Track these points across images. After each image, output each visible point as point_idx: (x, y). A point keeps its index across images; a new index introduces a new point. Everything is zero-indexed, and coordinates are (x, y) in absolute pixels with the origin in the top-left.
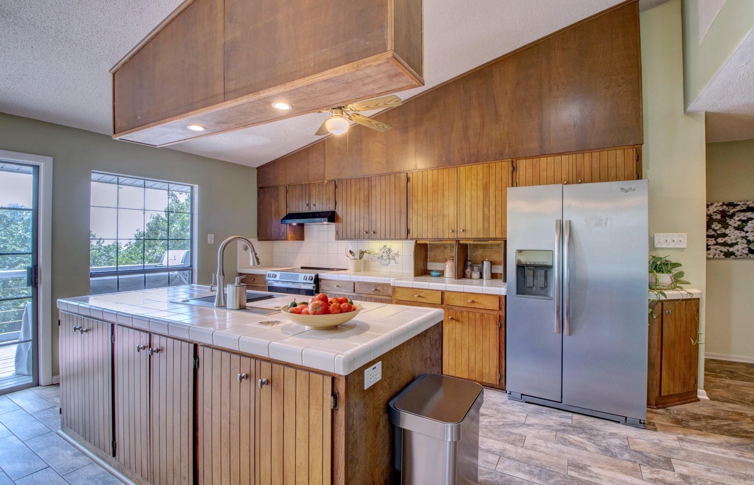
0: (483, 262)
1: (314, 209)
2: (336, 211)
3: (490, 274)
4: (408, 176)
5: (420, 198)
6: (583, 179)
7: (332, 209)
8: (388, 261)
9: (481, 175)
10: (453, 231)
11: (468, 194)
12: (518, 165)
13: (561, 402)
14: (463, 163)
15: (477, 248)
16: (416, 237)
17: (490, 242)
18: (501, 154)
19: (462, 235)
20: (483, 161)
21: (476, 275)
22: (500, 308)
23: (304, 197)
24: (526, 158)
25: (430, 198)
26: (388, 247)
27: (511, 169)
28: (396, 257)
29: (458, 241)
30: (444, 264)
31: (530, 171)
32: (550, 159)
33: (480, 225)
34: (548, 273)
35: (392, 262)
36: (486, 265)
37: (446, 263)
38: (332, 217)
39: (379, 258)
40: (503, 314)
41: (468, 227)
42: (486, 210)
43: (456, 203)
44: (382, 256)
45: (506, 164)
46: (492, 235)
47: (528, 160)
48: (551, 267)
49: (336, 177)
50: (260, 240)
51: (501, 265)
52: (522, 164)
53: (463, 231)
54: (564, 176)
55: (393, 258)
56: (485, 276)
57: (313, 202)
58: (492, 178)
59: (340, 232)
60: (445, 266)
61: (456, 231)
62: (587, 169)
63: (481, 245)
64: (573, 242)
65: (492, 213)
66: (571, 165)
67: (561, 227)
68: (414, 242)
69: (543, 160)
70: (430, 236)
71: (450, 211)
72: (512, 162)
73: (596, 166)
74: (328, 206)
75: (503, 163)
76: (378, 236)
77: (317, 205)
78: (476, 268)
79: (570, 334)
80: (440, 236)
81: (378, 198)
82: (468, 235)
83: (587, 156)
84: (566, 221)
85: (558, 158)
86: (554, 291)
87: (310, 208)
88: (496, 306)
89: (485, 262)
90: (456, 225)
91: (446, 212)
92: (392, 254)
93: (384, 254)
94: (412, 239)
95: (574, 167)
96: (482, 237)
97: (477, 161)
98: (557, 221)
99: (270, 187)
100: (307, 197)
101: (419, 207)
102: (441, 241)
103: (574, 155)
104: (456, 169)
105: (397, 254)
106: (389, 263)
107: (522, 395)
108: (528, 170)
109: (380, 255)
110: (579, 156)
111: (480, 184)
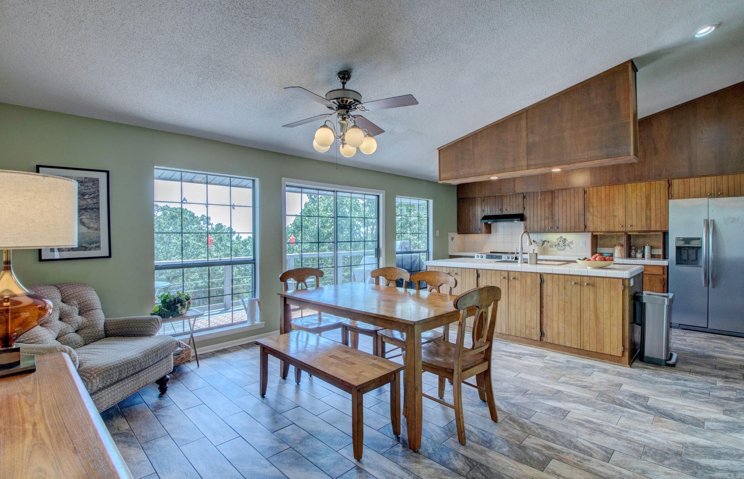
0: (644, 247)
1: (505, 213)
2: (524, 213)
3: (650, 255)
4: (585, 190)
5: (595, 205)
6: (722, 192)
7: (521, 212)
8: (563, 247)
9: (644, 189)
10: (622, 226)
11: (634, 202)
12: (673, 183)
13: (707, 328)
14: (630, 181)
15: (638, 237)
16: (592, 230)
17: (651, 233)
18: (660, 175)
19: (629, 229)
20: (646, 180)
21: (639, 255)
22: (664, 274)
23: (497, 203)
24: (678, 178)
25: (603, 204)
26: (564, 237)
27: (667, 185)
28: (571, 245)
29: (626, 233)
30: (613, 249)
31: (681, 186)
32: (697, 179)
33: (644, 222)
34: (698, 251)
35: (567, 248)
36: (647, 249)
37: (615, 248)
38: (521, 217)
39: (555, 245)
40: (665, 277)
41: (634, 223)
42: (648, 212)
43: (624, 208)
44: (559, 244)
45: (663, 183)
46: (653, 229)
47: (680, 180)
48: (700, 248)
49: (524, 191)
50: (459, 234)
51: (660, 249)
52: (676, 183)
53: (631, 226)
54: (708, 190)
55: (569, 245)
56: (646, 257)
57: (505, 207)
58: (653, 191)
59: (528, 228)
60: (614, 250)
61: (624, 226)
62: (725, 186)
63: (642, 235)
64: (716, 233)
65: (653, 214)
66: (713, 184)
67: (707, 223)
68: (591, 233)
69: (692, 180)
70: (604, 230)
71: (620, 213)
72: (668, 181)
73: (731, 184)
74: (518, 211)
75: (661, 182)
76: (560, 229)
77: (508, 209)
78: (639, 251)
79: (714, 287)
80: (612, 230)
81: (560, 205)
82: (635, 229)
83: (725, 178)
84: (711, 220)
85: (703, 179)
86: (702, 262)
87: (502, 212)
88: (661, 272)
89: (646, 247)
90: (624, 222)
91: (616, 214)
92: (567, 243)
93: (560, 243)
94: (588, 232)
95: (715, 184)
96: (645, 230)
97: (640, 180)
98: (704, 220)
99: (468, 198)
100: (500, 204)
101: (594, 210)
102: (613, 233)
103: (715, 177)
104: (624, 185)
105: (571, 242)
106: (565, 249)
107: (680, 324)
108: (680, 186)
109: (557, 243)
110: (719, 178)
111: (644, 196)
